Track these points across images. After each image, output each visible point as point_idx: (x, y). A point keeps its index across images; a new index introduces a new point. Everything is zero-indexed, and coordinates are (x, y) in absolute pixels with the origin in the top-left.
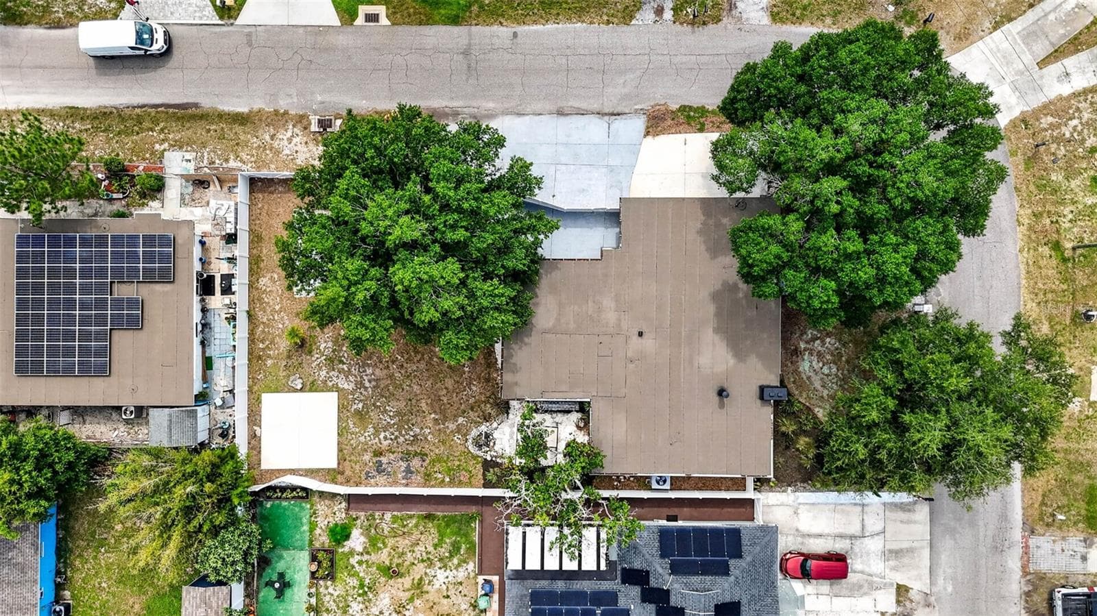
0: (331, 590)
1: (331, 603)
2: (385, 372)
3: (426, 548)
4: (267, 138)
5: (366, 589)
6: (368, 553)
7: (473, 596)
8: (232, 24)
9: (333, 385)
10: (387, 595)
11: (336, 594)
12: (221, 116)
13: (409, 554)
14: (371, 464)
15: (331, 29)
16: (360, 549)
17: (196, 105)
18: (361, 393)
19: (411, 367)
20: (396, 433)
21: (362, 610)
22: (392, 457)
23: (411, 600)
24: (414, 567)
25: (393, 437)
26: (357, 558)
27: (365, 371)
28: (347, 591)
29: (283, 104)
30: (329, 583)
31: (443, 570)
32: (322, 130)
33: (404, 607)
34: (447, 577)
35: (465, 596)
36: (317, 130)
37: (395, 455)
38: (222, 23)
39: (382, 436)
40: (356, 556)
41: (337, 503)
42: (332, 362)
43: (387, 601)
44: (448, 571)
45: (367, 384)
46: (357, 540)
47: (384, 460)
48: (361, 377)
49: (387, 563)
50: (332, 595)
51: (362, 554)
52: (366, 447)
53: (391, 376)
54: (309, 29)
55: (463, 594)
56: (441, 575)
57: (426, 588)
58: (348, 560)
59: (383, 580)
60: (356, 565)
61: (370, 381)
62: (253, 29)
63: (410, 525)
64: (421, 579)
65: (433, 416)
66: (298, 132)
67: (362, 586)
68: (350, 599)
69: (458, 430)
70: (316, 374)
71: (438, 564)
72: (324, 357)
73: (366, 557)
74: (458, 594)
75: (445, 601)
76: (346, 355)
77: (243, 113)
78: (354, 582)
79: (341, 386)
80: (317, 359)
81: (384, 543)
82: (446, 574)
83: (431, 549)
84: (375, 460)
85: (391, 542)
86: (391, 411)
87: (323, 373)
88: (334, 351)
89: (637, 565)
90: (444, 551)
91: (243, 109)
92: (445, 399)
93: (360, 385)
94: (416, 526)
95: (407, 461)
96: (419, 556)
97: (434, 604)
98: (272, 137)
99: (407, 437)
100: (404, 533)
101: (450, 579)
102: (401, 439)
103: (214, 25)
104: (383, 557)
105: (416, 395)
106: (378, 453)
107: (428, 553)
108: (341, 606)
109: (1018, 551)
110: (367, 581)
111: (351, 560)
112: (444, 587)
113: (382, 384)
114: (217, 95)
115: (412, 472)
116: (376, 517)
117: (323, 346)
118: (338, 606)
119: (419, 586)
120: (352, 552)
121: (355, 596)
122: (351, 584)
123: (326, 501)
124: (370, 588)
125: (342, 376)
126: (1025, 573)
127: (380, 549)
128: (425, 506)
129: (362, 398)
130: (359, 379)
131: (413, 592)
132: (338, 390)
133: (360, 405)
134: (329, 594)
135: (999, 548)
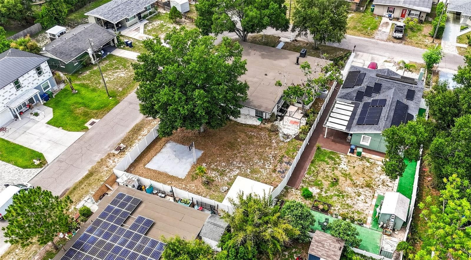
0: (337, 209)
1: (344, 211)
2: (238, 158)
3: (327, 167)
4: (106, 169)
5: (341, 195)
6: (322, 188)
7: (357, 158)
8: (48, 165)
9: (234, 177)
10: (346, 188)
11: (339, 207)
12: (81, 182)
13: (328, 174)
14: (278, 175)
15: (84, 136)
16: (318, 191)
17: (67, 190)
18: (243, 168)
19: (242, 149)
20: (268, 162)
21: (351, 200)
22: (278, 166)
23: (352, 180)
24: (335, 174)
25: (269, 164)
26: (323, 193)
27: (234, 164)
28: (339, 202)
29: (98, 159)
30: (332, 208)
31: (340, 165)
32: (120, 151)
33: (355, 183)
34: (344, 164)
35: (355, 161)
36: (118, 152)
37: (278, 165)
38: (44, 168)
39: (267, 167)
40: (322, 193)
41: (292, 192)
42: (222, 174)
43: (350, 189)
44: (341, 163)
45: (241, 165)
46: (314, 190)
47: (278, 169)
48: (236, 166)
49: (330, 183)
50: (339, 209)
51: (322, 191)
52: (269, 174)
53: (242, 157)
54: (77, 141)
55: (354, 162)
56: (342, 166)
57: (347, 173)
58: (323, 197)
59: (338, 186)
60: (326, 194)
61: (239, 164)
62: (58, 159)
63: (314, 169)
64: (342, 173)
65: (267, 149)
66: (113, 158)
67: (338, 196)
68: (344, 202)
69: (277, 143)
70: (225, 181)
71: (337, 166)
72: (219, 176)
73: (324, 190)
74: (354, 163)
75: (356, 168)
76: (222, 169)
77: (88, 174)
78: (335, 198)
79: (236, 174)
80: (218, 179)
81: (320, 181)
82: (343, 164)
83: (328, 166)
84: (277, 172)
85: (320, 178)
86: (257, 161)
87: (226, 178)
88: (218, 172)
89: (355, 95)
90: (331, 162)
91: (86, 173)
92: (262, 143)
93: (239, 168)
94: (315, 168)
95: (283, 162)
96: (330, 171)
97: (356, 172)
98: (107, 167)
99: (272, 159)
100: (317, 172)
101: (345, 164)
102: (272, 161)
103: (41, 171)
104: (326, 184)
105: (255, 151)
106: (274, 171)
107: (330, 167)
108: (347, 207)
109: (379, 41)
110: (336, 193)
111: (323, 196)
112: (349, 167)
113: (243, 159)
114: (71, 180)
115: (289, 162)
116: (305, 180)
117: (213, 175)
118: (346, 209)
119: (345, 175)
120: (319, 194)
121: (343, 200)
122: (336, 199)
123: (289, 195)
124: (341, 193)
125: (232, 172)
126: (387, 41)
127: (322, 183)
128: (307, 162)
129: (246, 168)
130: (236, 167)
131: (348, 178)
132: (237, 175)
133: (249, 170)
134: (338, 210)
135: (377, 44)
